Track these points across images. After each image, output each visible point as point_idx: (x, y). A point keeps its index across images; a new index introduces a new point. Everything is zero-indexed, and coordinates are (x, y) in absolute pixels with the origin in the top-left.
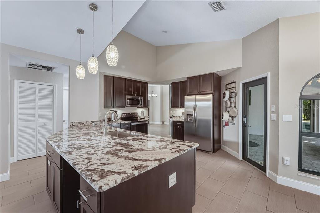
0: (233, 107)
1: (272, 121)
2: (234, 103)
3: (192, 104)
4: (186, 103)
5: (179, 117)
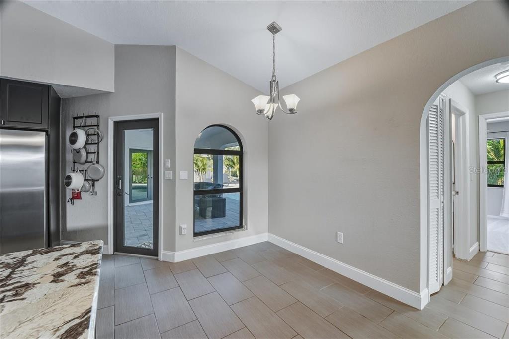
0: (95, 162)
1: (167, 181)
2: (96, 154)
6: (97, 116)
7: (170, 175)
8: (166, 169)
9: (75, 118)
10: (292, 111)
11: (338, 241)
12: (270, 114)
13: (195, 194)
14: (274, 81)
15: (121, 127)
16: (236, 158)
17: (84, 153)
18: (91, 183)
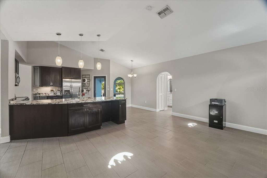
2: (89, 84)
3: (68, 84)
4: (64, 84)
6: (89, 75)
7: (109, 89)
9: (83, 75)
11: (145, 103)
14: (132, 71)
15: (95, 78)
17: (86, 84)
18: (88, 91)
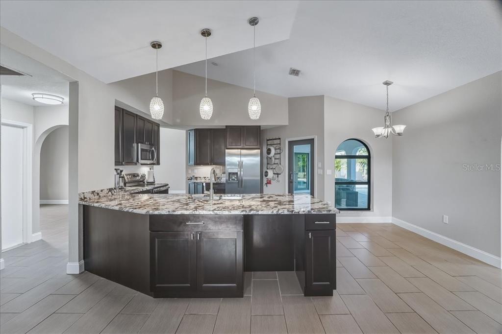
0: (279, 164)
1: (319, 175)
2: (279, 159)
3: (236, 160)
4: (228, 159)
5: (205, 178)
6: (280, 139)
8: (319, 168)
9: (267, 140)
10: (399, 134)
11: (444, 221)
12: (386, 134)
13: (336, 184)
14: (388, 116)
15: (292, 144)
16: (366, 160)
17: (273, 159)
18: (276, 175)
